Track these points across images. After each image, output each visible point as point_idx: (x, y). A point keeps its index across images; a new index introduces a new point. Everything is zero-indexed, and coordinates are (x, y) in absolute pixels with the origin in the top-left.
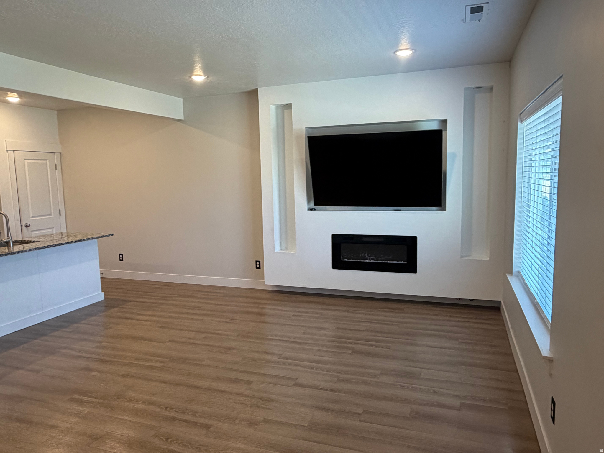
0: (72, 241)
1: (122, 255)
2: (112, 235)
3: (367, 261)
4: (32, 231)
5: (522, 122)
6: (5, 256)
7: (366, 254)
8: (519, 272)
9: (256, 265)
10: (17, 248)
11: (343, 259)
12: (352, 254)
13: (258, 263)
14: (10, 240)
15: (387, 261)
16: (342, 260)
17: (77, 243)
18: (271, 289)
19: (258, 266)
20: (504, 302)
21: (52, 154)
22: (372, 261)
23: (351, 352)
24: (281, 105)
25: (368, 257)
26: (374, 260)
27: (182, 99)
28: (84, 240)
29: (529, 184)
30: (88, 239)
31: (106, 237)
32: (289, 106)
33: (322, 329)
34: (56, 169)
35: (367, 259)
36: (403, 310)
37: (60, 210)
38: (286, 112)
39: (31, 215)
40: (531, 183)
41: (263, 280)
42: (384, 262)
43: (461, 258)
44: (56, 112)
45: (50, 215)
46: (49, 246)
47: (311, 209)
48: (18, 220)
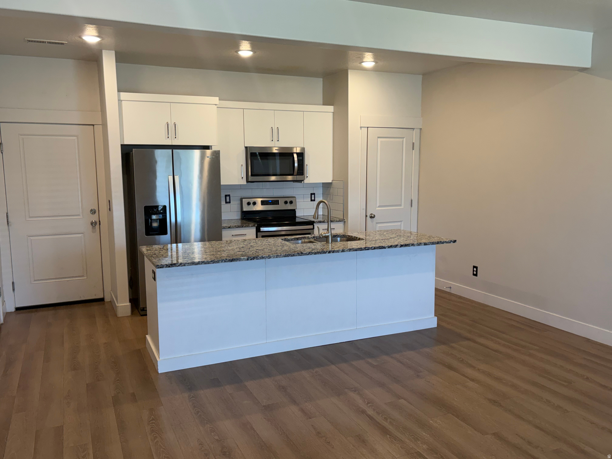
1: (477, 268)
2: (455, 241)
4: (377, 223)
6: (315, 254)
10: (339, 245)
14: (330, 235)
17: (402, 248)
21: (411, 131)
27: (592, 33)
28: (413, 245)
30: (419, 244)
31: (445, 244)
34: (413, 149)
37: (412, 201)
39: (378, 205)
44: (421, 76)
45: (400, 205)
46: (367, 249)
48: (363, 209)
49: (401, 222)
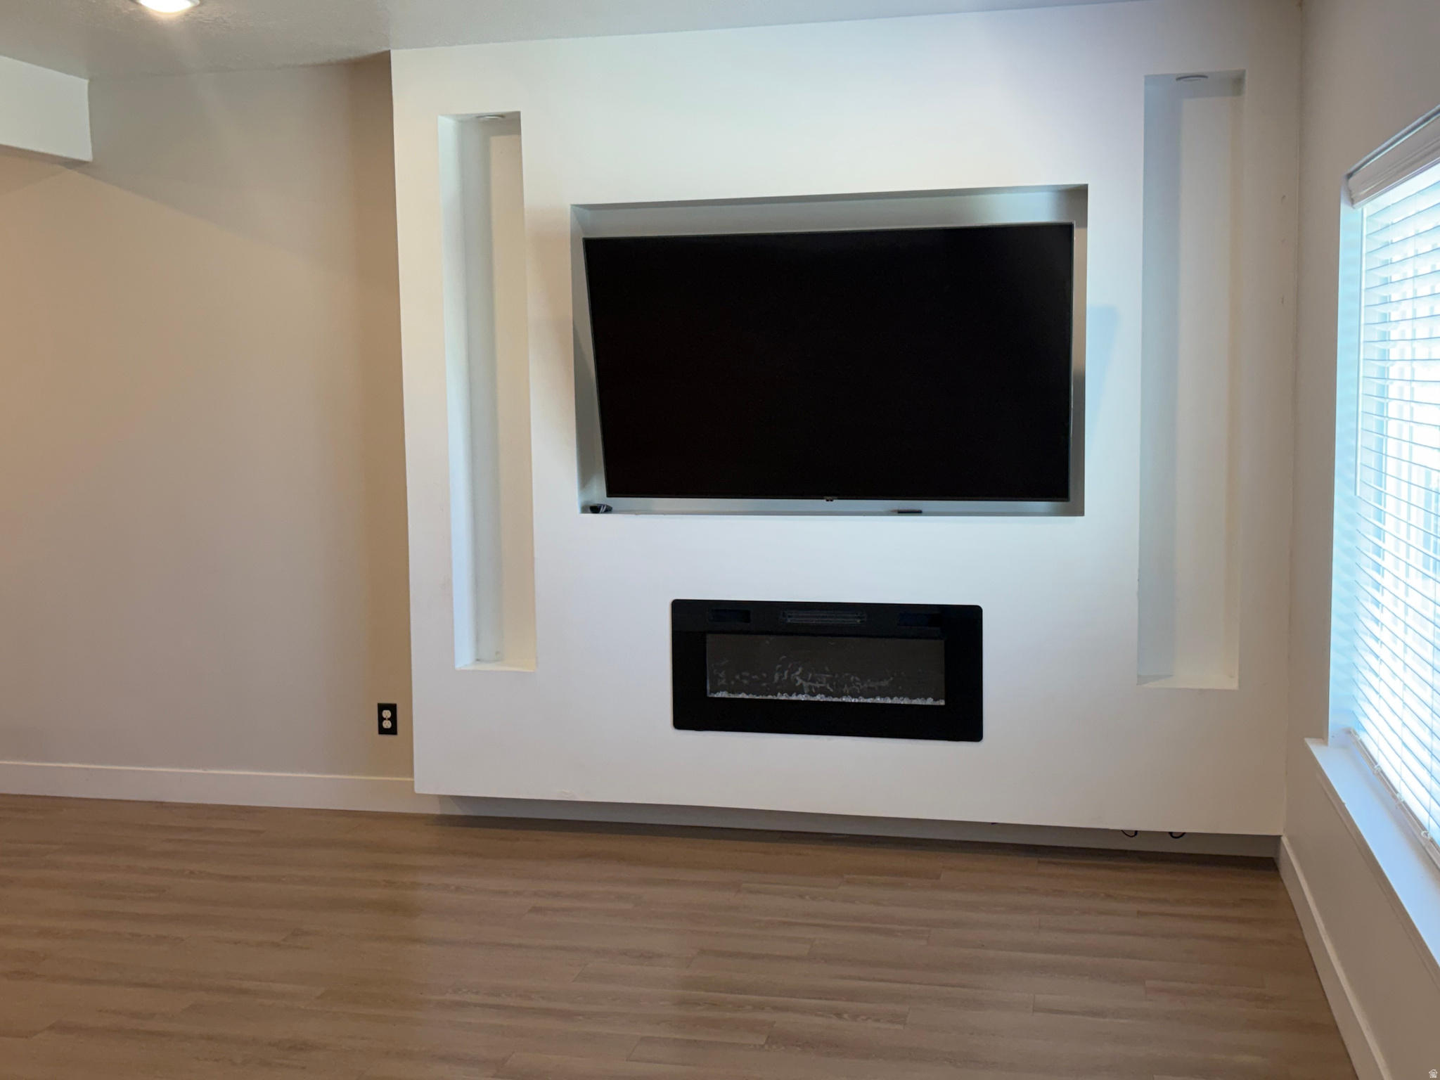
3: (802, 698)
5: (1352, 201)
7: (798, 673)
8: (1349, 732)
9: (381, 719)
11: (711, 692)
12: (746, 674)
13: (387, 714)
15: (874, 697)
16: (710, 696)
18: (436, 810)
19: (387, 724)
20: (1290, 839)
22: (819, 698)
23: (762, 1043)
24: (479, 117)
25: (805, 684)
26: (827, 694)
27: (86, 82)
29: (1383, 422)
32: (508, 124)
33: (647, 956)
35: (800, 691)
36: (938, 878)
38: (498, 143)
40: (1387, 417)
41: (409, 779)
42: (862, 700)
43: (1137, 685)
47: (595, 509)
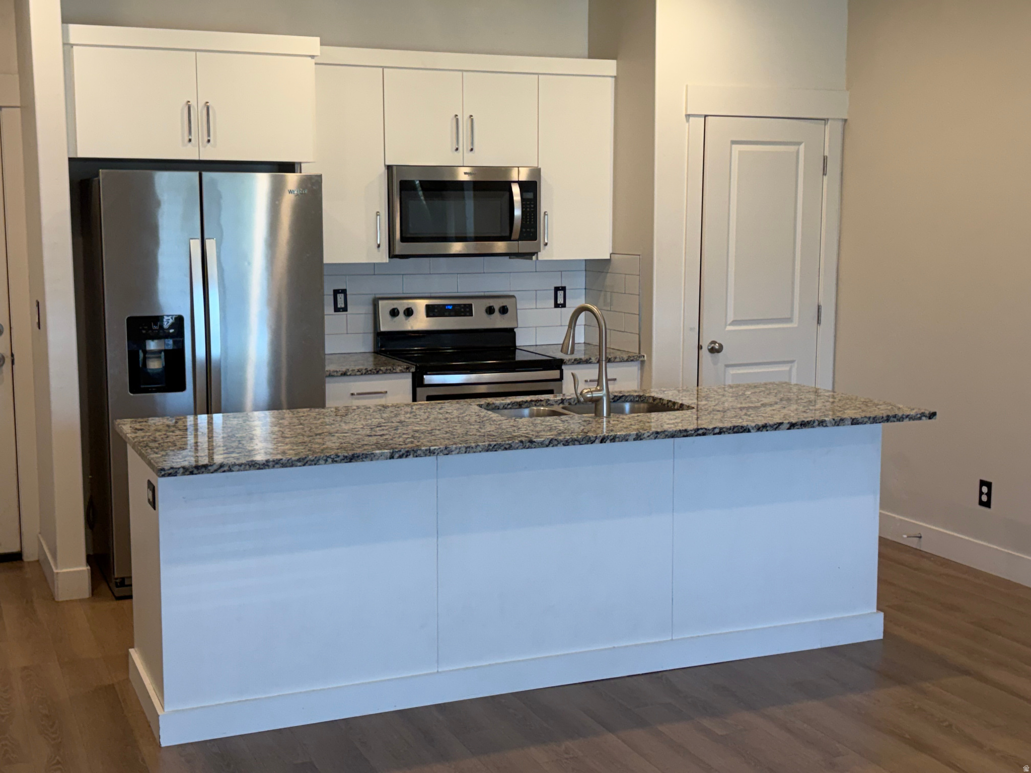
0: (781, 424)
1: (989, 485)
2: (932, 415)
4: (727, 366)
6: (564, 445)
10: (629, 421)
14: (604, 395)
17: (794, 432)
21: (818, 125)
28: (822, 423)
30: (838, 422)
31: (906, 422)
34: (823, 174)
37: (819, 308)
39: (730, 319)
45: (789, 320)
46: (700, 432)
48: (692, 329)
49: (790, 365)
